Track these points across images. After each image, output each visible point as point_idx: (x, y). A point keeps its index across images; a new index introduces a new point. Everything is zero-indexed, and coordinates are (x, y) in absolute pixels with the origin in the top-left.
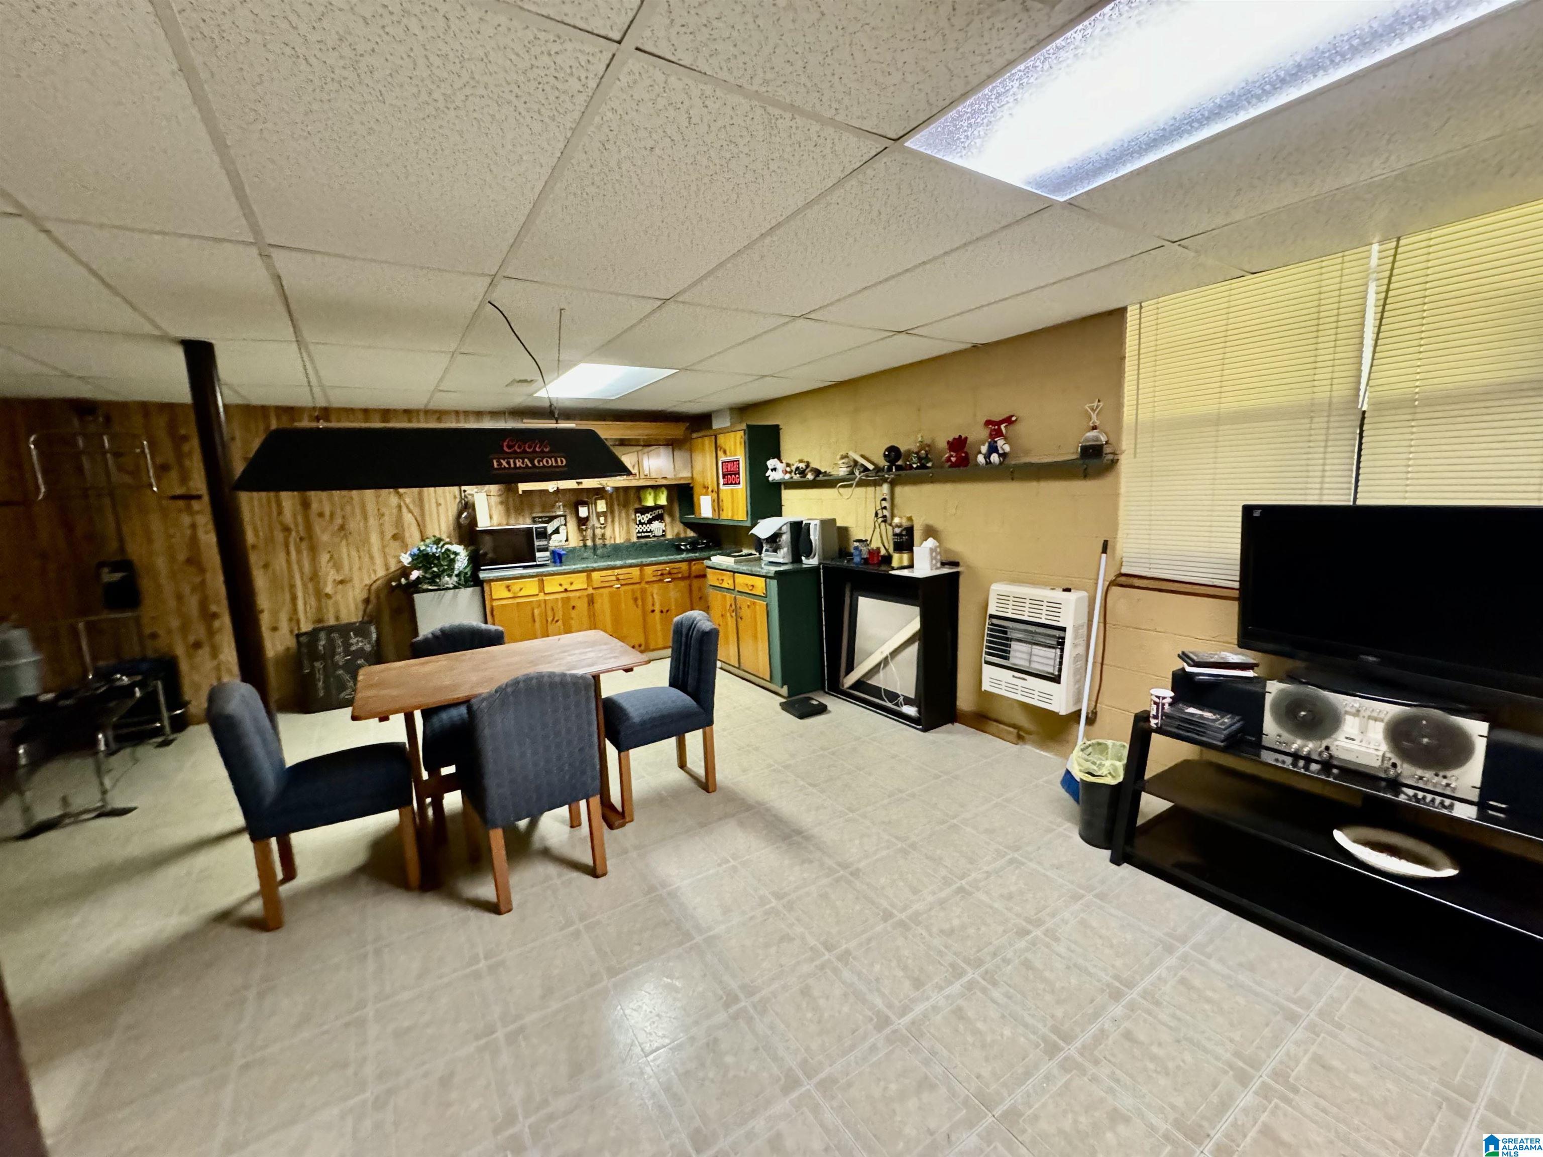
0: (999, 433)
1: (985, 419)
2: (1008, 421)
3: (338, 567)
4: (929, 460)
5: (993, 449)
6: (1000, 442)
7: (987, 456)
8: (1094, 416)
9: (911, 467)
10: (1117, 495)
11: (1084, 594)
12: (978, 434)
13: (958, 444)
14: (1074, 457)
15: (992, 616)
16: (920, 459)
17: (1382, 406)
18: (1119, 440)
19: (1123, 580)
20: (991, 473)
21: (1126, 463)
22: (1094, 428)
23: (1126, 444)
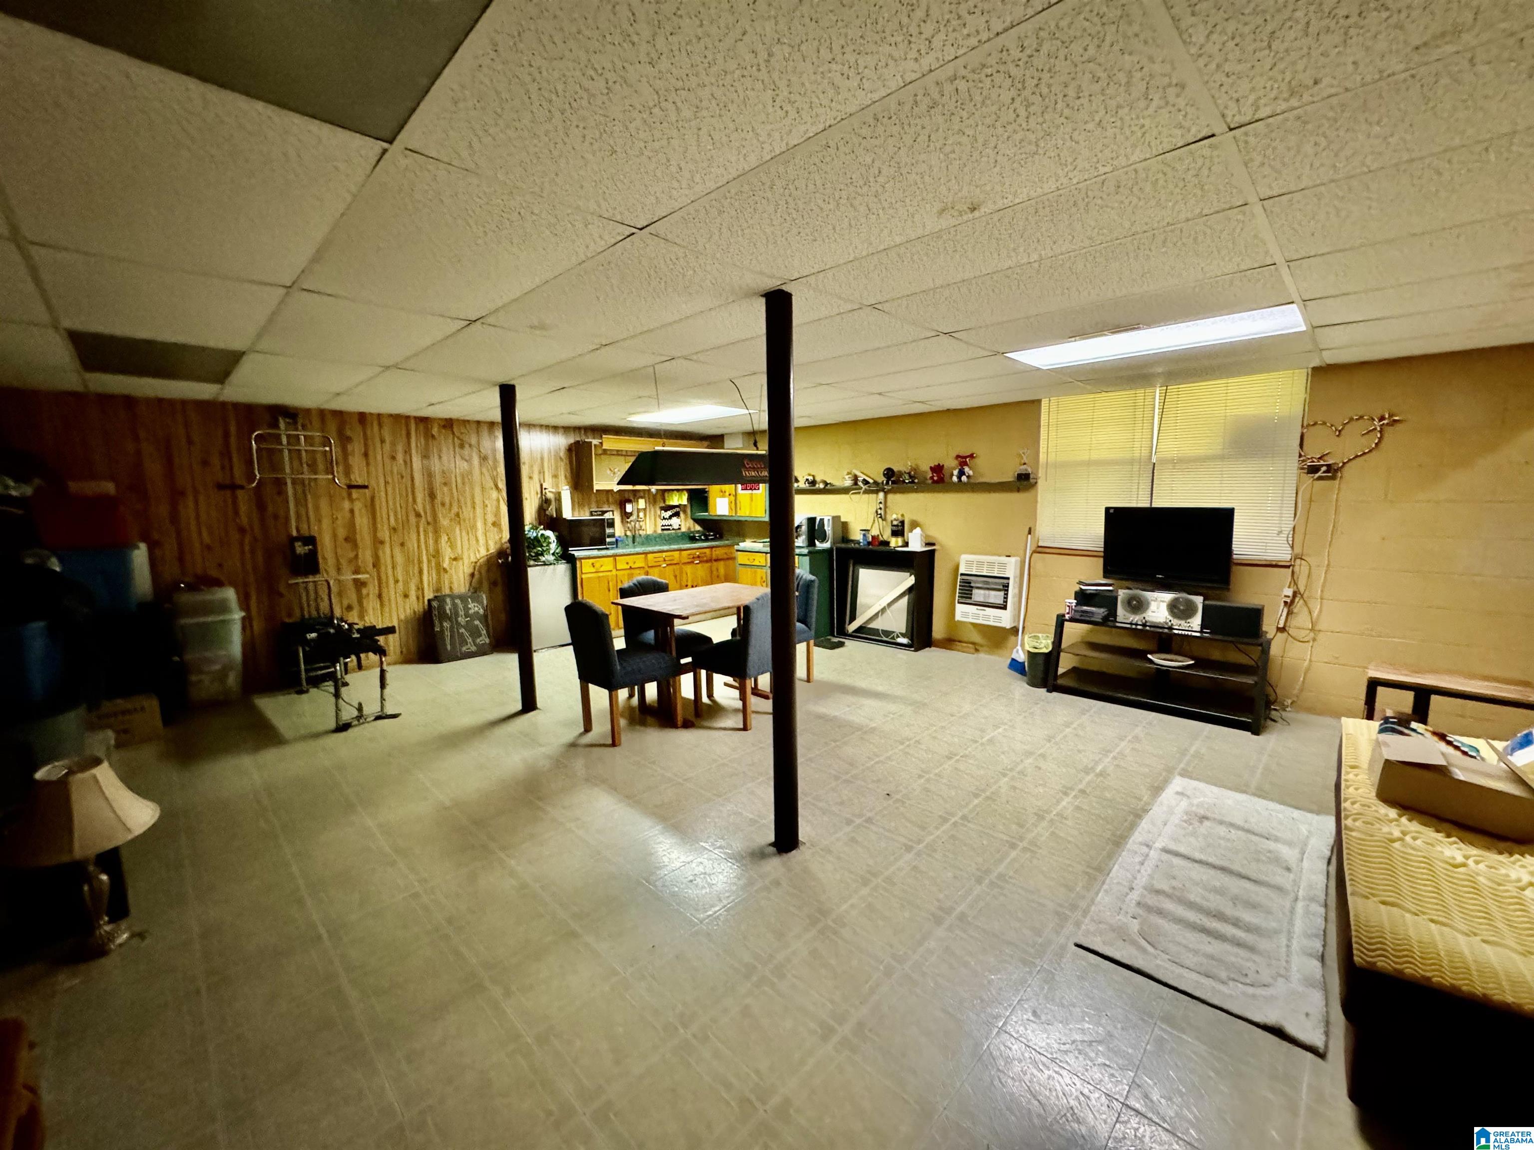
0: (966, 464)
1: (955, 455)
2: (971, 456)
3: (452, 546)
4: (915, 478)
5: (961, 473)
6: (966, 469)
7: (959, 477)
8: (1025, 458)
9: (904, 482)
10: (1036, 502)
11: (1018, 559)
12: (950, 463)
13: (938, 469)
14: (1011, 479)
15: (962, 574)
16: (911, 477)
17: (1164, 461)
18: (1037, 471)
19: (1040, 549)
20: (961, 487)
21: (1041, 484)
22: (1025, 464)
23: (1041, 473)
